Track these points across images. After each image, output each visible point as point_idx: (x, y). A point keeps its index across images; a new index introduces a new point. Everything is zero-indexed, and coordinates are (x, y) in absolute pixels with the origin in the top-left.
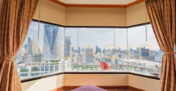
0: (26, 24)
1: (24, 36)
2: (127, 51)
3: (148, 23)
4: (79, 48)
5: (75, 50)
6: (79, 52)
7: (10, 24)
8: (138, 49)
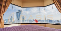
0: (8, 4)
1: (7, 8)
2: (44, 20)
3: (53, 4)
4: (27, 20)
5: (26, 20)
6: (27, 21)
7: (3, 3)
8: (47, 20)
